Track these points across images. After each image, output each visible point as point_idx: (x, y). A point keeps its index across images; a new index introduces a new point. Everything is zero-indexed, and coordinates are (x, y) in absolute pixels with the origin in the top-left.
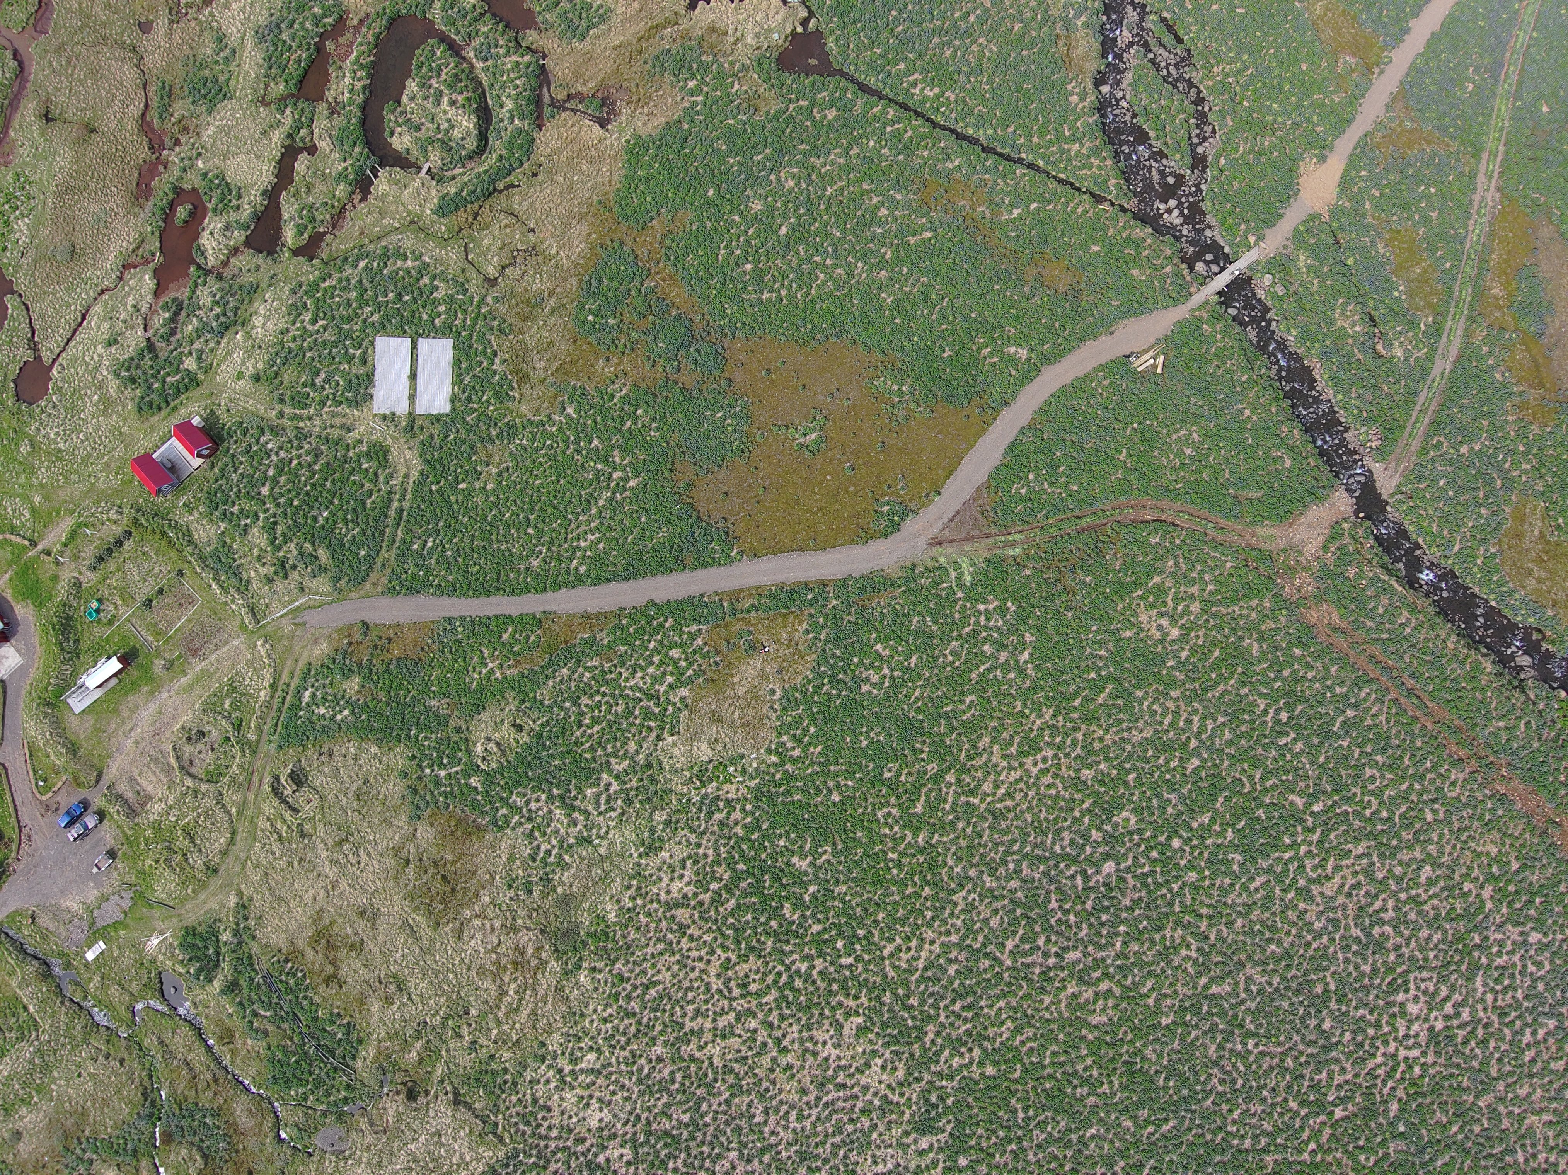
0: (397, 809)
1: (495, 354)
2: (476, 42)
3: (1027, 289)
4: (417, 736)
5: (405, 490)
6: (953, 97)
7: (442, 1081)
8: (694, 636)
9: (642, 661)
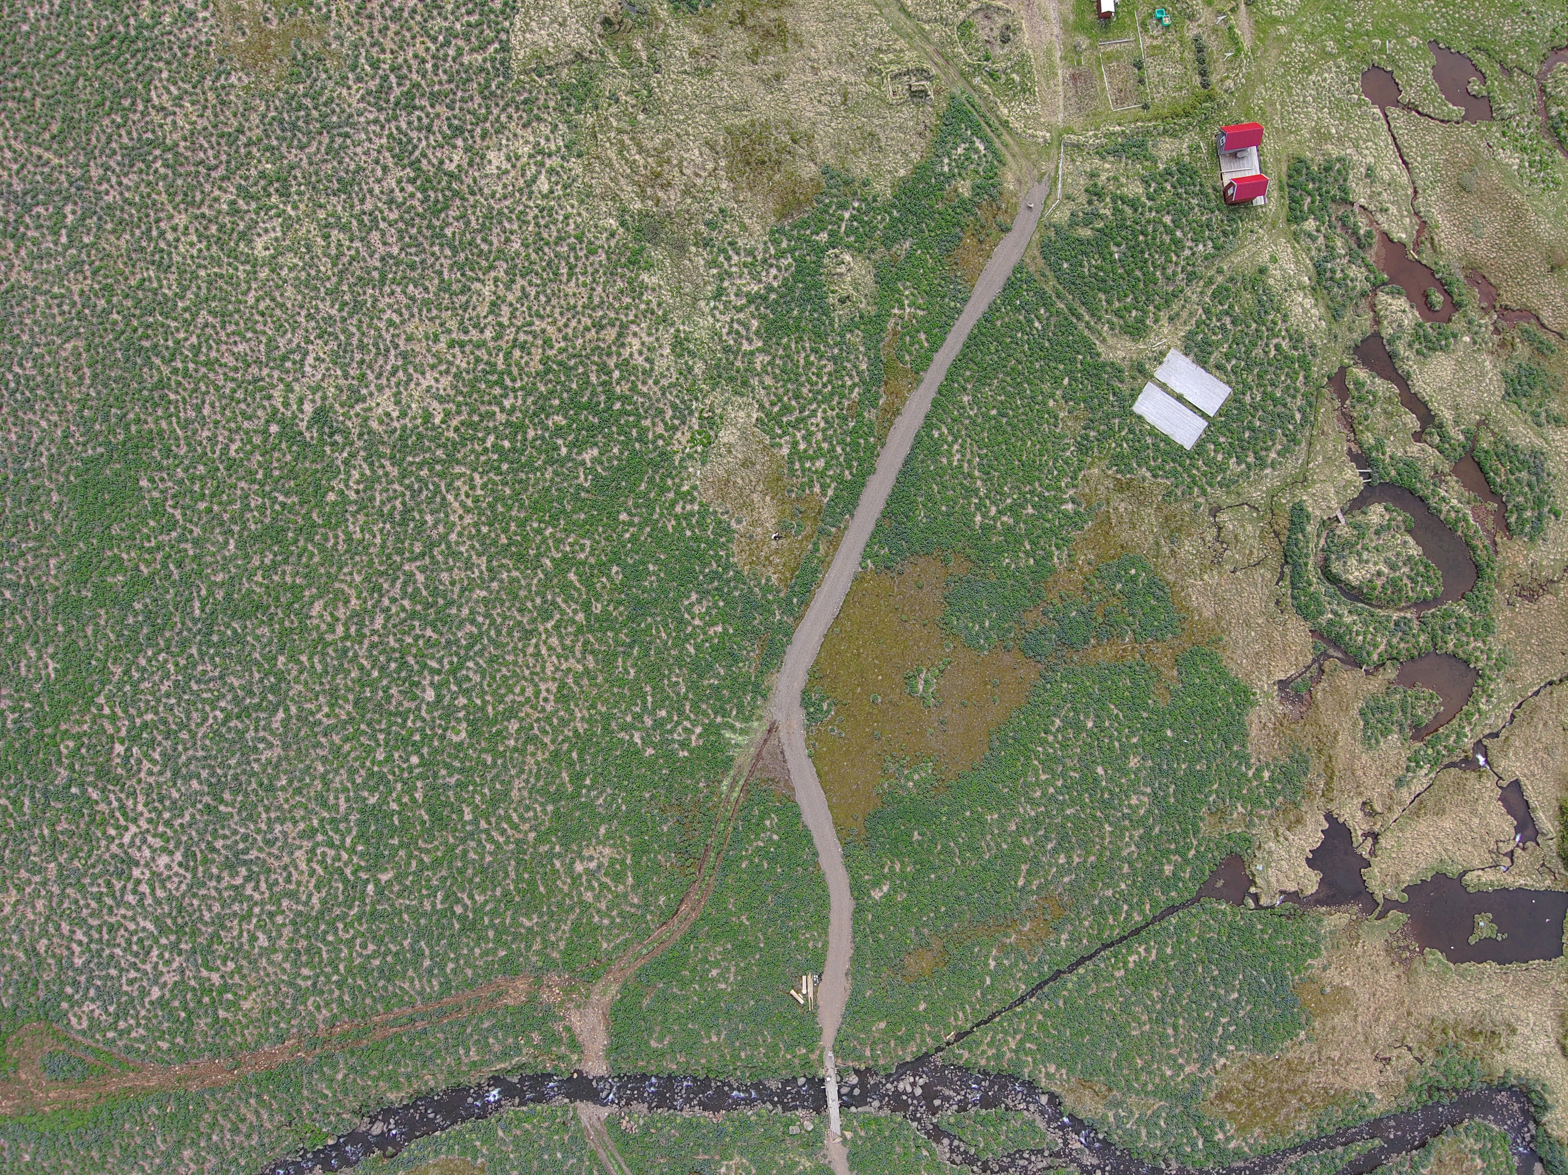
0: (842, 160)
1: (1154, 476)
2: (1415, 624)
3: (926, 931)
4: (890, 214)
5: (1093, 333)
6: (1118, 974)
7: (602, 55)
8: (824, 487)
9: (831, 432)
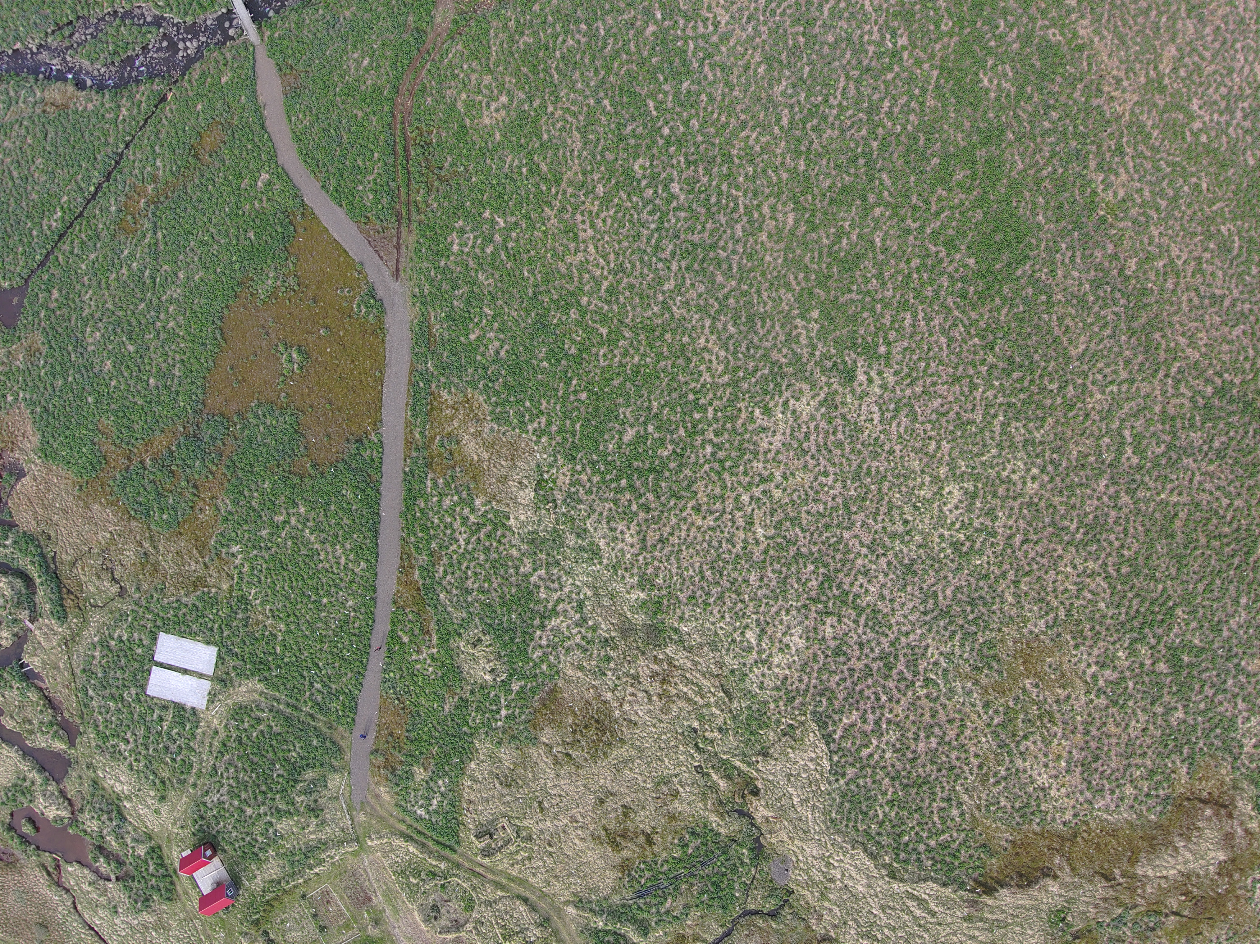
0: (525, 756)
1: (179, 600)
4: (470, 727)
5: (271, 696)
7: (748, 763)
8: (436, 485)
9: (449, 532)
